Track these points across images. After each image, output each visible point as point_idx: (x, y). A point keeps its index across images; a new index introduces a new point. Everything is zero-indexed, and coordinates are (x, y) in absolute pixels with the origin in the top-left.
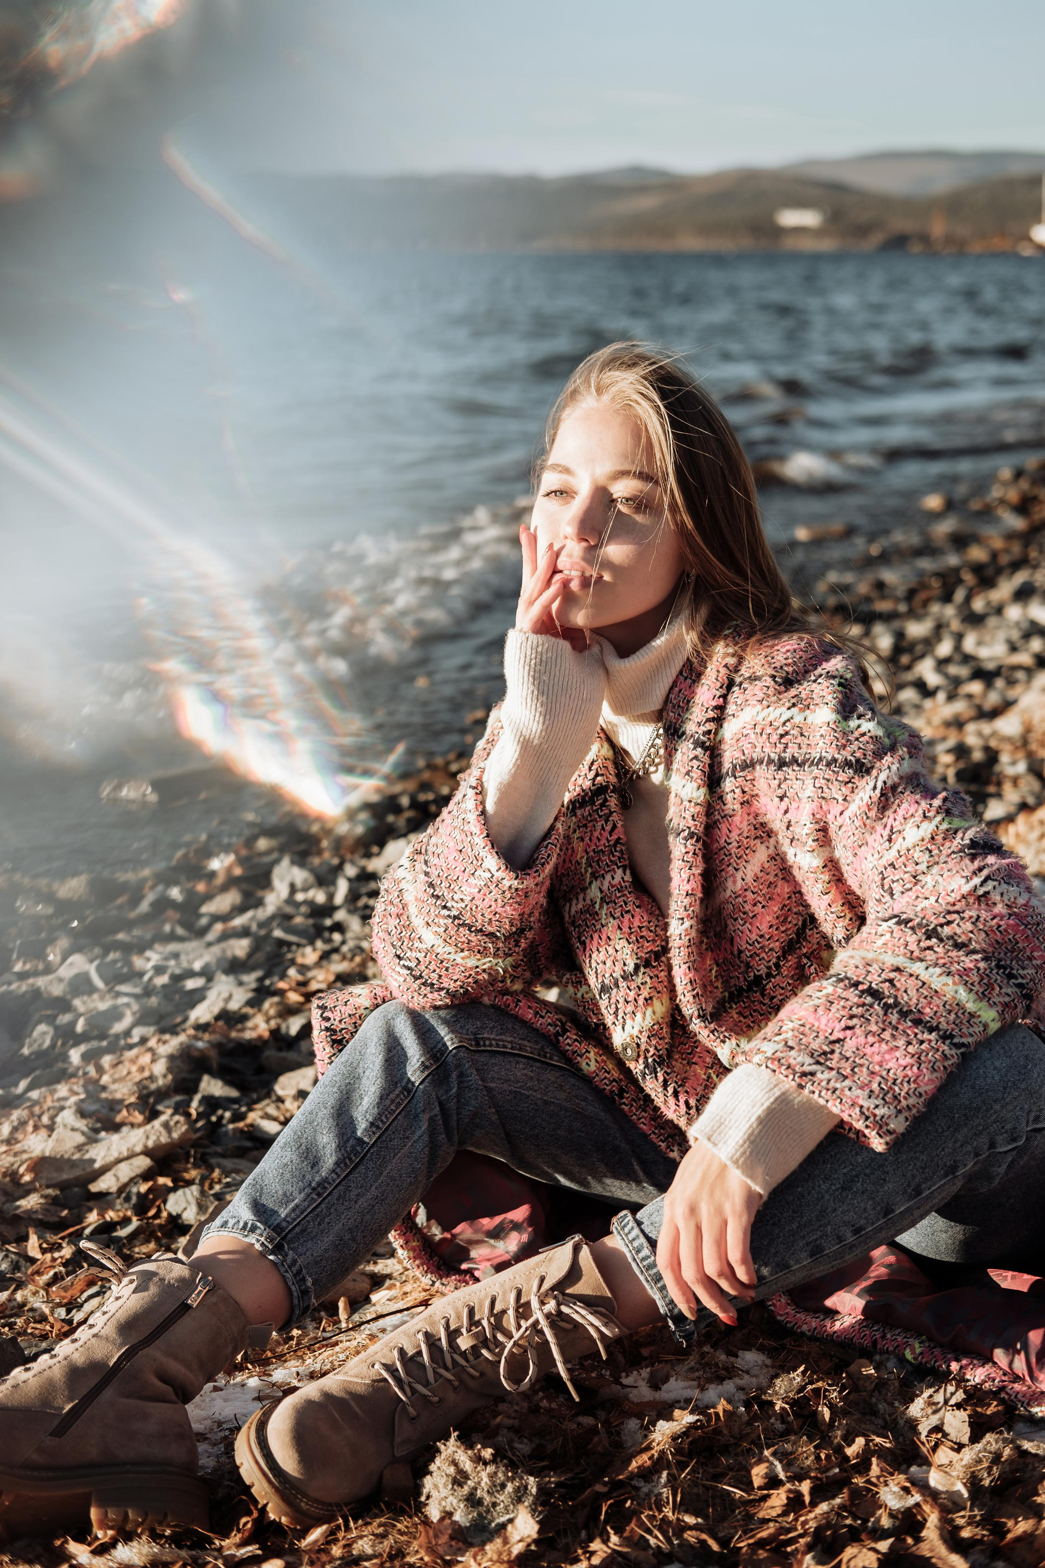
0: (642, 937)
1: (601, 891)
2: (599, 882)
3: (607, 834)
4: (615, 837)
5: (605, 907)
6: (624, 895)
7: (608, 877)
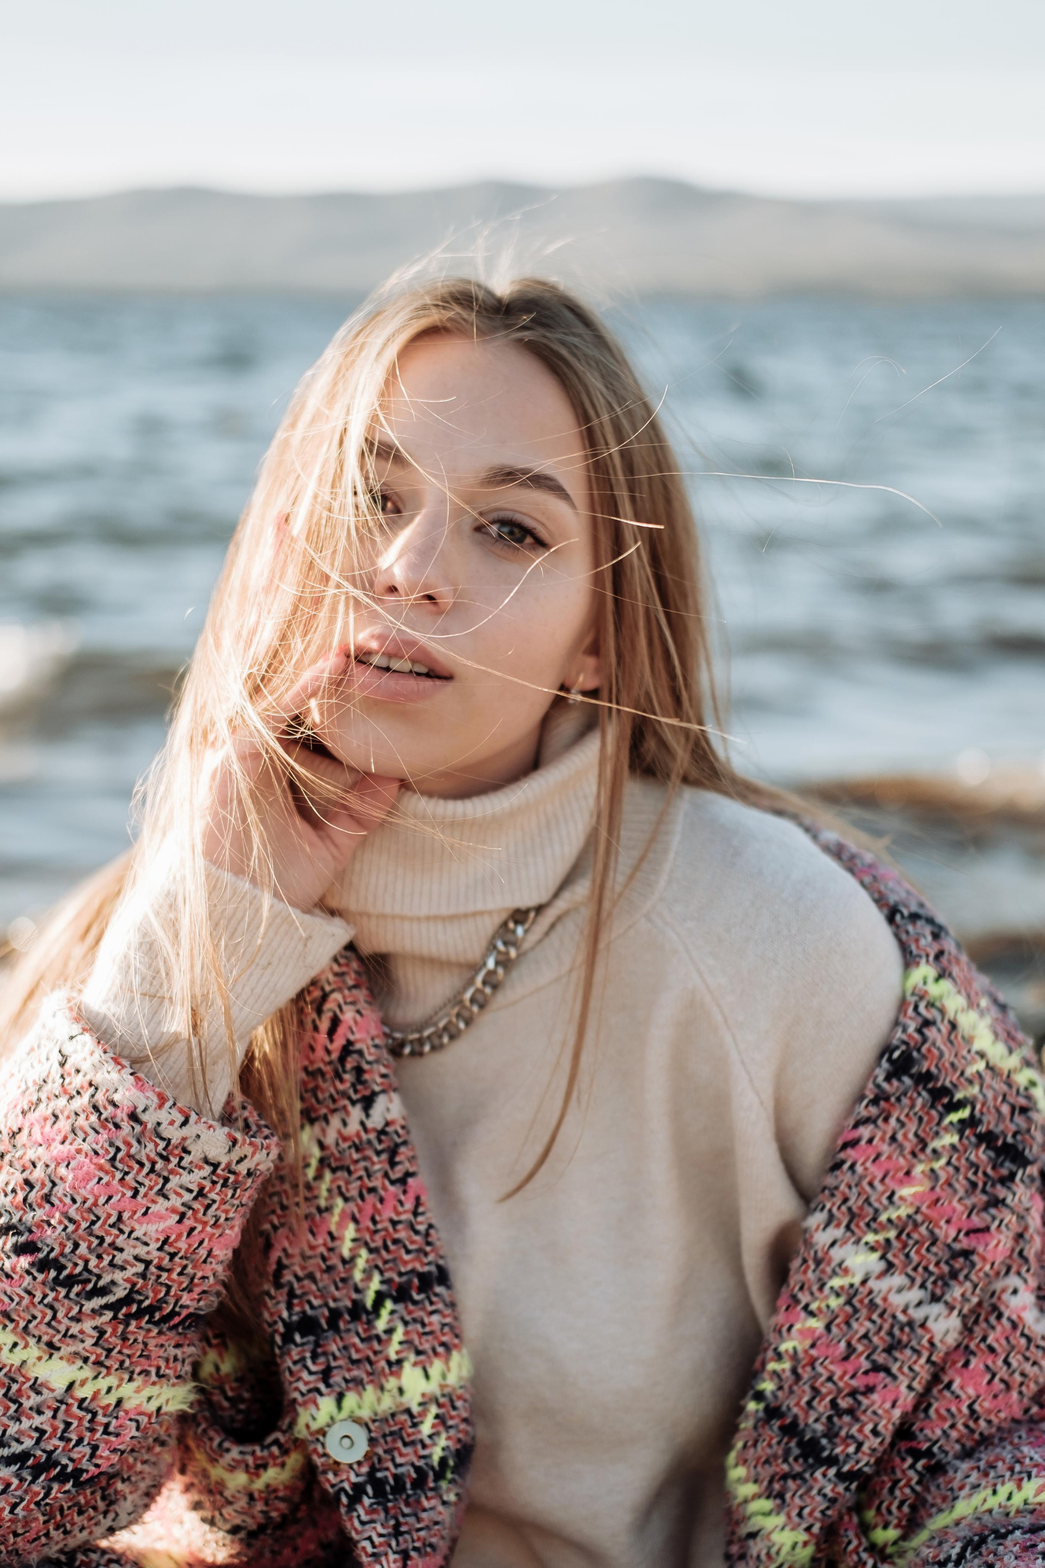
0: (396, 1241)
1: (322, 1146)
2: (317, 1128)
3: (323, 1037)
4: (339, 1042)
5: (328, 1176)
6: (365, 1158)
7: (335, 1121)
